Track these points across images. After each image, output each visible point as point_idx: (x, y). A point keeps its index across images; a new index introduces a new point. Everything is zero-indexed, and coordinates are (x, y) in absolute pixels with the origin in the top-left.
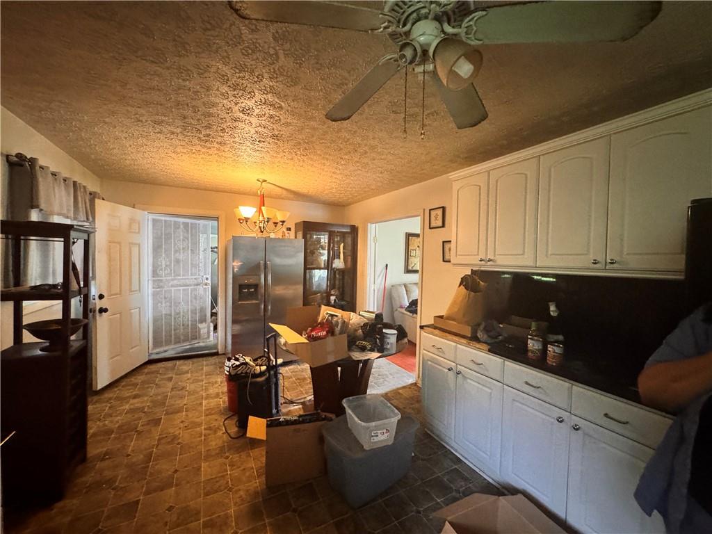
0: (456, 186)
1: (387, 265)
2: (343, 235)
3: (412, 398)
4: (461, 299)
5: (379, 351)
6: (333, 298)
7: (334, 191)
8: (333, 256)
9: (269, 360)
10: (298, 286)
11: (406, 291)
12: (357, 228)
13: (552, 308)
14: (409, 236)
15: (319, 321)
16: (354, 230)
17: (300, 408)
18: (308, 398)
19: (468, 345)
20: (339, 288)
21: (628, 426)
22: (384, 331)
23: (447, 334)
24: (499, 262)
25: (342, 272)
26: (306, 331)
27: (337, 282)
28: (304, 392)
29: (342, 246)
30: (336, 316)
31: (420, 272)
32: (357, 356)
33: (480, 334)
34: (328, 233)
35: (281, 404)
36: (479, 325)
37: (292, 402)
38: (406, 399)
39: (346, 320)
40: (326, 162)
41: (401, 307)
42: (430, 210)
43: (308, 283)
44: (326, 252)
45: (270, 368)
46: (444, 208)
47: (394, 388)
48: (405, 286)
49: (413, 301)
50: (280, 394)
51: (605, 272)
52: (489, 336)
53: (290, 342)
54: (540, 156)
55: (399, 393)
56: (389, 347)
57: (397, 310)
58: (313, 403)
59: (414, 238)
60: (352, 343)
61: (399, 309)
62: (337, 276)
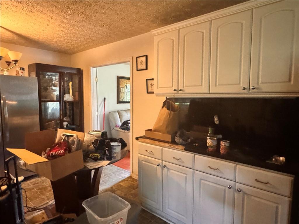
0: (156, 40)
1: (105, 99)
2: (71, 76)
3: (129, 187)
4: (164, 116)
5: (108, 159)
6: (65, 124)
7: (62, 39)
8: (63, 91)
9: (10, 179)
10: (35, 117)
11: (119, 115)
12: (82, 71)
13: (216, 119)
14: (119, 78)
15: (56, 142)
16: (80, 72)
17: (43, 213)
18: (50, 203)
19: (170, 148)
20: (69, 116)
21: (268, 185)
22: (112, 144)
23: (155, 142)
24: (186, 92)
25: (71, 103)
26: (45, 151)
27: (68, 112)
28: (46, 198)
29: (71, 84)
30: (72, 136)
31: (131, 102)
32: (92, 165)
33: (177, 139)
34: (58, 74)
35: (25, 213)
36: (176, 133)
37: (35, 209)
38: (125, 188)
39: (80, 139)
40: (54, 9)
41: (116, 126)
42: (137, 58)
43: (43, 114)
44: (58, 89)
45: (11, 186)
46: (147, 57)
47: (117, 182)
48: (118, 112)
49: (124, 122)
50: (23, 204)
51: (250, 95)
52: (183, 140)
53: (29, 162)
54: (211, 20)
55: (121, 185)
56: (115, 155)
57: (113, 129)
58: (55, 206)
59: (123, 80)
60: (87, 156)
61: (115, 128)
62: (68, 107)
